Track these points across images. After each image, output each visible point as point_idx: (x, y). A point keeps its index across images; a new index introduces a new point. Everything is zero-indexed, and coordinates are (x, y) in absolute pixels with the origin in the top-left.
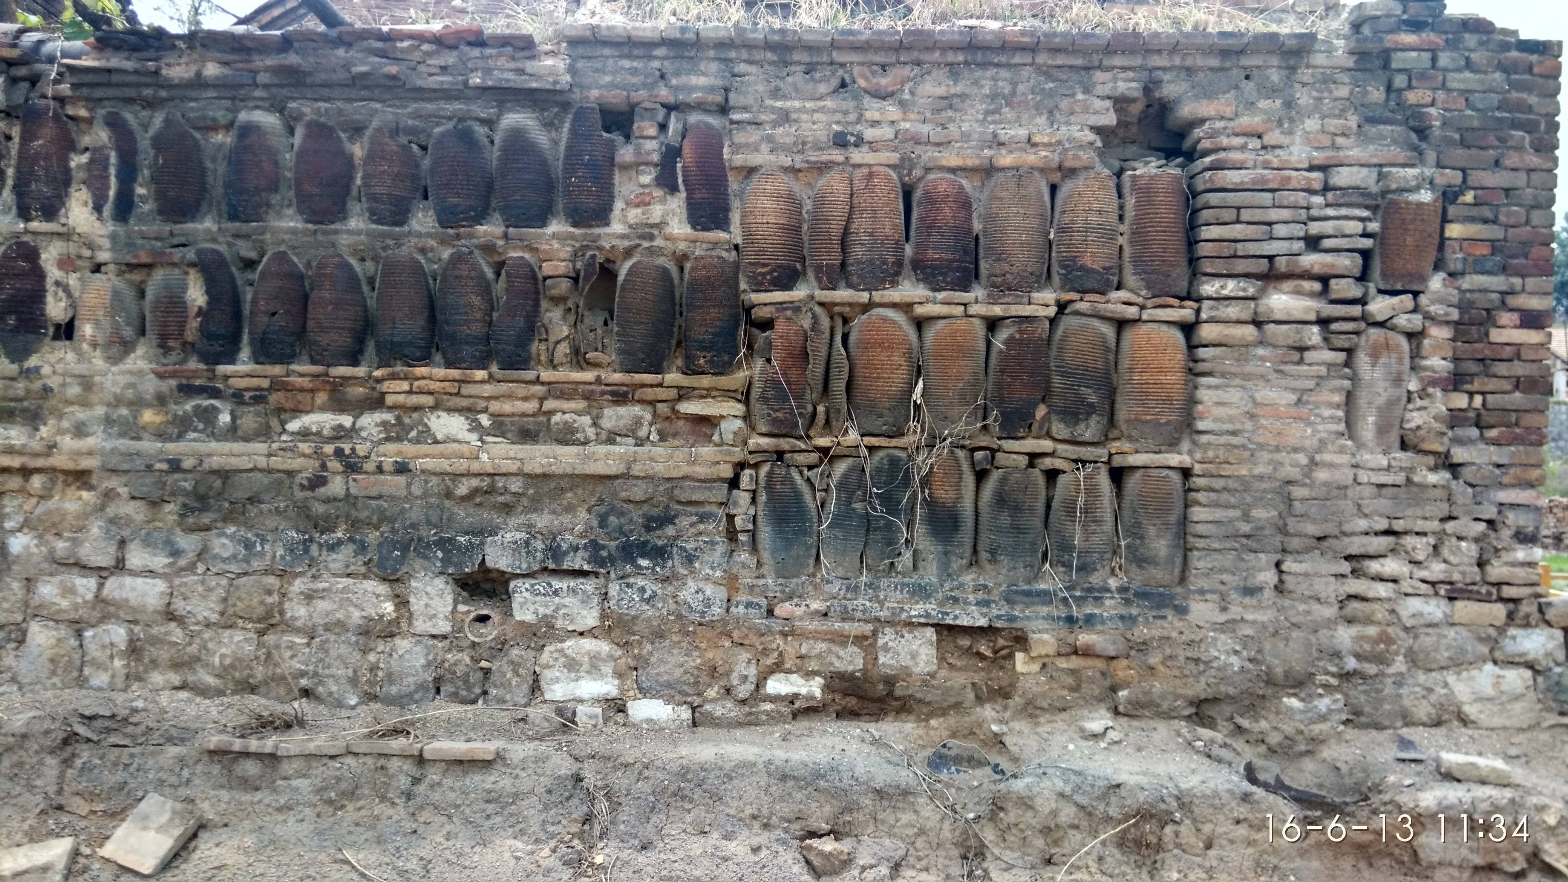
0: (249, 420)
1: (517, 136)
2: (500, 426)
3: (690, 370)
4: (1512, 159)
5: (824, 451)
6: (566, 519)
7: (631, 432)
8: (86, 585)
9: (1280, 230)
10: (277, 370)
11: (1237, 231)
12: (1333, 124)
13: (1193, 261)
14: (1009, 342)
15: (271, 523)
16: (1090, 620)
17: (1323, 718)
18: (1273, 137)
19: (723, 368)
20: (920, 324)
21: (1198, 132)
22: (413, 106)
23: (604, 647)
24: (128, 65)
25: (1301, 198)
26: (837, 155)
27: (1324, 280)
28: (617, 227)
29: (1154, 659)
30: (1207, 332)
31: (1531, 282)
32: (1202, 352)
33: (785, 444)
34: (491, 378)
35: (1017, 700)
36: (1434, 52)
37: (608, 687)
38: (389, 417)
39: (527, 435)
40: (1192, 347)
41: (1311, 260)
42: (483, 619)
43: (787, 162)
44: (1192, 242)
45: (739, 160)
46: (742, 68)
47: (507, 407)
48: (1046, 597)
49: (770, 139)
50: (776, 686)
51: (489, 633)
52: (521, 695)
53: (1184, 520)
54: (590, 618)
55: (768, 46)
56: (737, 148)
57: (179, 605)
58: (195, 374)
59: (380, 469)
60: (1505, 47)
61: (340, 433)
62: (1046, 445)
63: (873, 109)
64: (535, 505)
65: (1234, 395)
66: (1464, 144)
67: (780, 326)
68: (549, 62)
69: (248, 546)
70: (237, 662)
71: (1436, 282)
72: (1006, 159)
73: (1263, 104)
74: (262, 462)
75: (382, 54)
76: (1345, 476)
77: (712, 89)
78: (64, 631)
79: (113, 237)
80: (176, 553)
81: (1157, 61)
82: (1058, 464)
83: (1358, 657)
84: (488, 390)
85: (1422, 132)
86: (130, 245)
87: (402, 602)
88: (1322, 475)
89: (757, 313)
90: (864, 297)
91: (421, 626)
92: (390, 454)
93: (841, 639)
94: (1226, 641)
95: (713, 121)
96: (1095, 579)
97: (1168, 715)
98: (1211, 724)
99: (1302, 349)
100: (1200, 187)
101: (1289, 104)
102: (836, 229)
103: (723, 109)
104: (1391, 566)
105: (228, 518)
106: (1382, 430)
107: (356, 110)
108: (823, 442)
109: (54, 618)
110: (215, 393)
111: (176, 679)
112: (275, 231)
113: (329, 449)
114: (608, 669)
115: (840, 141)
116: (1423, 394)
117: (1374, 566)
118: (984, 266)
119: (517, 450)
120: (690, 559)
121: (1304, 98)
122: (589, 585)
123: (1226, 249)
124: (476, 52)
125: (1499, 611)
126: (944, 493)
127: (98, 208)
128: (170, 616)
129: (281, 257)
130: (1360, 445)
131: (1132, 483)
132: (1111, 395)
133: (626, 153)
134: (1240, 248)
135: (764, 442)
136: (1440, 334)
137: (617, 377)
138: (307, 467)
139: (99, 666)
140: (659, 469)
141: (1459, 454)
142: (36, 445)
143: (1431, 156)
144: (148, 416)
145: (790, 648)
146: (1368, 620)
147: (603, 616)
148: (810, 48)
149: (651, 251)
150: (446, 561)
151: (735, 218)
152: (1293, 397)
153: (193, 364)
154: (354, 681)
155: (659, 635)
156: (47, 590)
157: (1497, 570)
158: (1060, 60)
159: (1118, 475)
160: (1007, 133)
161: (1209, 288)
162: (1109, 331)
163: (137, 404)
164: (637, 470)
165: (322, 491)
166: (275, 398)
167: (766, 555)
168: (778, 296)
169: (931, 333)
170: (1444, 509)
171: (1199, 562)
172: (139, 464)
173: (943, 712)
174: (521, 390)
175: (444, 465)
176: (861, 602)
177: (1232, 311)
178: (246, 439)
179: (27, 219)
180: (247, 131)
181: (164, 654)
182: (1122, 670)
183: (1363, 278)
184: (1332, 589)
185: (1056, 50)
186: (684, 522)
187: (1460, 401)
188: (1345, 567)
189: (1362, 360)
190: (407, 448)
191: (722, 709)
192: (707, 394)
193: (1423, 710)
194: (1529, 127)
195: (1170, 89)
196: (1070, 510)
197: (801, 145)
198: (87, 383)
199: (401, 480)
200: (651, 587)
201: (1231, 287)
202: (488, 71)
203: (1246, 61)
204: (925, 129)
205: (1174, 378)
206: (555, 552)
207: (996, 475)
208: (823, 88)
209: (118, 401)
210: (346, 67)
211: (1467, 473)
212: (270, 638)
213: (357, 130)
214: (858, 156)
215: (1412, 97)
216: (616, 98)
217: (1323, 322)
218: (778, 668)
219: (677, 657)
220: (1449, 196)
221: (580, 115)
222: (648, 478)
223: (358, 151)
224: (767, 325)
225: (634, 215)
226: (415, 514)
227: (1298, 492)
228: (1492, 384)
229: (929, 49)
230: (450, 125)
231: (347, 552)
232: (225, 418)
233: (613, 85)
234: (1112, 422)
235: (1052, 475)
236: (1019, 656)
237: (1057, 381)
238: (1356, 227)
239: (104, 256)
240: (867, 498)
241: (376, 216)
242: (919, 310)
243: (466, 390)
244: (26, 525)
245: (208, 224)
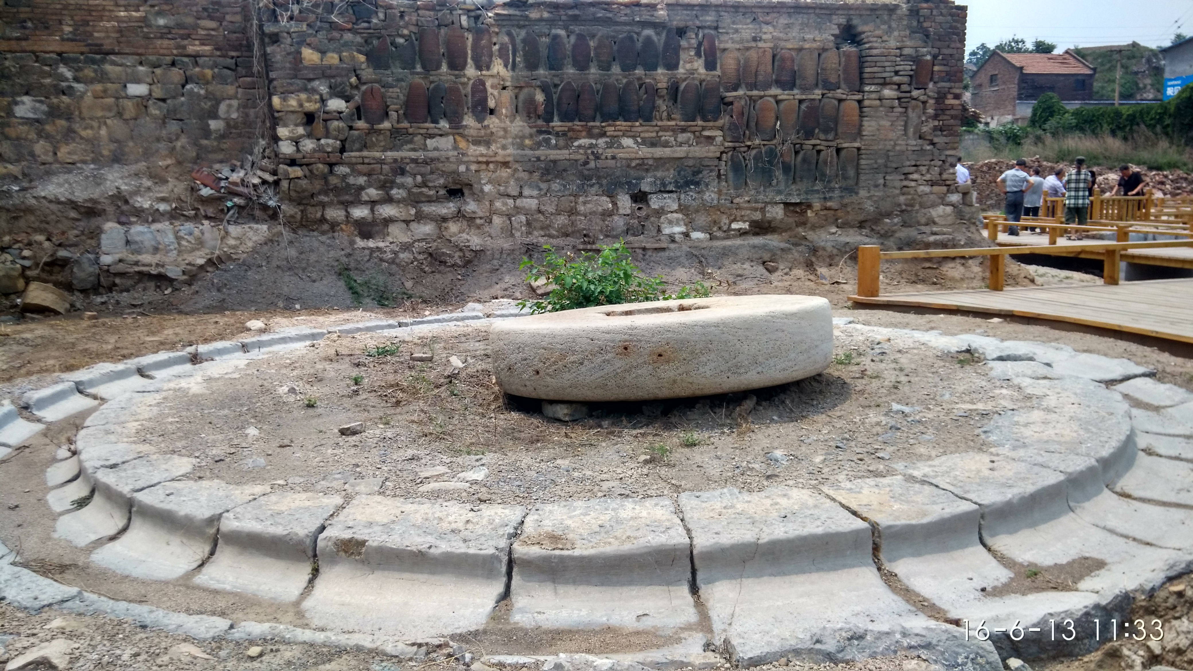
0: (562, 142)
1: (648, 39)
2: (644, 142)
3: (705, 119)
4: (953, 45)
5: (749, 147)
6: (666, 173)
7: (687, 142)
8: (510, 202)
9: (888, 69)
10: (570, 124)
11: (875, 69)
12: (902, 33)
13: (861, 79)
14: (807, 107)
15: (571, 178)
16: (831, 198)
17: (896, 225)
18: (885, 38)
19: (715, 120)
20: (778, 102)
21: (863, 36)
22: (613, 28)
23: (680, 216)
24: (517, 13)
25: (893, 58)
26: (753, 44)
27: (899, 85)
28: (681, 70)
29: (849, 209)
30: (866, 103)
31: (957, 85)
32: (865, 110)
33: (737, 144)
34: (641, 125)
35: (809, 225)
36: (931, 10)
37: (683, 229)
38: (608, 140)
39: (653, 145)
40: (861, 108)
41: (896, 79)
42: (639, 209)
43: (738, 46)
44: (861, 73)
45: (722, 46)
46: (722, 13)
47: (647, 135)
48: (818, 191)
49: (732, 39)
50: (734, 226)
51: (643, 213)
52: (654, 233)
53: (858, 164)
54: (675, 206)
55: (733, 6)
56: (721, 42)
57: (542, 208)
58: (542, 126)
59: (606, 158)
60: (952, 8)
61: (591, 146)
62: (818, 142)
63: (766, 28)
64: (657, 168)
65: (873, 123)
66: (939, 40)
67: (736, 104)
68: (661, 12)
69: (565, 186)
70: (564, 226)
71: (931, 85)
72: (807, 46)
73: (883, 27)
74: (568, 157)
75: (605, 10)
76: (904, 148)
77: (712, 21)
78: (505, 218)
79: (512, 77)
80: (540, 190)
81: (852, 12)
82: (821, 148)
83: (906, 205)
84: (640, 129)
85: (927, 36)
86: (518, 80)
87: (615, 204)
88: (898, 148)
89: (727, 100)
90: (762, 93)
91: (621, 211)
92: (609, 153)
93: (756, 210)
94: (869, 202)
95: (712, 32)
96: (832, 185)
97: (852, 227)
98: (864, 228)
99: (893, 108)
100: (864, 54)
101: (890, 27)
102: (754, 71)
103: (716, 28)
104: (915, 176)
105: (556, 177)
106: (914, 133)
107: (594, 29)
108: (749, 143)
109: (501, 214)
110: (549, 133)
111: (542, 233)
112: (567, 74)
113: (589, 151)
114: (682, 223)
115: (755, 39)
116: (927, 121)
117: (911, 176)
118: (798, 82)
119: (651, 150)
120: (707, 185)
121: (894, 25)
122: (674, 196)
123: (872, 75)
124: (637, 9)
125: (945, 189)
126: (787, 159)
127: (506, 66)
128: (539, 211)
129: (569, 83)
130: (908, 138)
131: (843, 153)
132: (836, 123)
133: (684, 43)
134: (876, 75)
135: (730, 144)
136: (931, 102)
137: (683, 123)
138: (581, 158)
139: (517, 230)
140: (697, 155)
141: (936, 140)
142: (491, 153)
143: (930, 44)
144: (527, 142)
145: (738, 213)
146: (909, 194)
147: (680, 205)
148: (745, 7)
149: (693, 79)
150: (629, 189)
151: (718, 66)
152: (889, 123)
153: (540, 122)
154: (601, 231)
155: (697, 211)
156: (498, 204)
157: (945, 176)
158: (823, 12)
159: (838, 150)
160: (807, 36)
161: (867, 88)
162: (836, 102)
163: (523, 138)
164: (690, 155)
165: (588, 166)
166: (570, 134)
167: (731, 183)
168: (734, 94)
169: (782, 106)
170: (931, 157)
171: (862, 177)
172: (526, 159)
173: (786, 231)
174: (651, 129)
175: (627, 156)
176: (761, 197)
177: (873, 96)
178: (560, 149)
179: (481, 70)
180: (556, 37)
181: (538, 225)
182: (840, 213)
183: (910, 84)
184: (898, 184)
185: (821, 8)
186: (705, 172)
187: (936, 123)
188: (903, 177)
189: (910, 111)
190: (616, 151)
191: (719, 234)
192: (711, 128)
193: (923, 220)
194: (957, 34)
195: (855, 22)
196: (825, 163)
197: (742, 41)
198: (505, 130)
199: (613, 162)
200: (694, 195)
201: (873, 88)
202: (641, 16)
203: (878, 13)
204: (781, 35)
205: (857, 118)
206: (664, 185)
207: (802, 153)
208: (749, 21)
209: (516, 137)
210: (594, 14)
211: (938, 146)
212: (573, 218)
213: (593, 36)
214: (761, 44)
215: (925, 25)
216: (682, 24)
217: (899, 99)
218: (735, 220)
219: (703, 218)
220: (935, 57)
221: (669, 31)
222: (694, 158)
223: (592, 44)
224: (731, 103)
225: (688, 66)
226: (618, 173)
227: (891, 154)
228: (945, 117)
229: (782, 7)
230: (625, 35)
231: (596, 187)
232: (553, 142)
233: (681, 20)
234: (836, 134)
235: (819, 152)
236: (809, 211)
237: (821, 120)
238: (909, 68)
239: (508, 84)
240: (763, 162)
241: (601, 67)
242: (780, 98)
243: (634, 129)
244: (490, 182)
245: (541, 72)
